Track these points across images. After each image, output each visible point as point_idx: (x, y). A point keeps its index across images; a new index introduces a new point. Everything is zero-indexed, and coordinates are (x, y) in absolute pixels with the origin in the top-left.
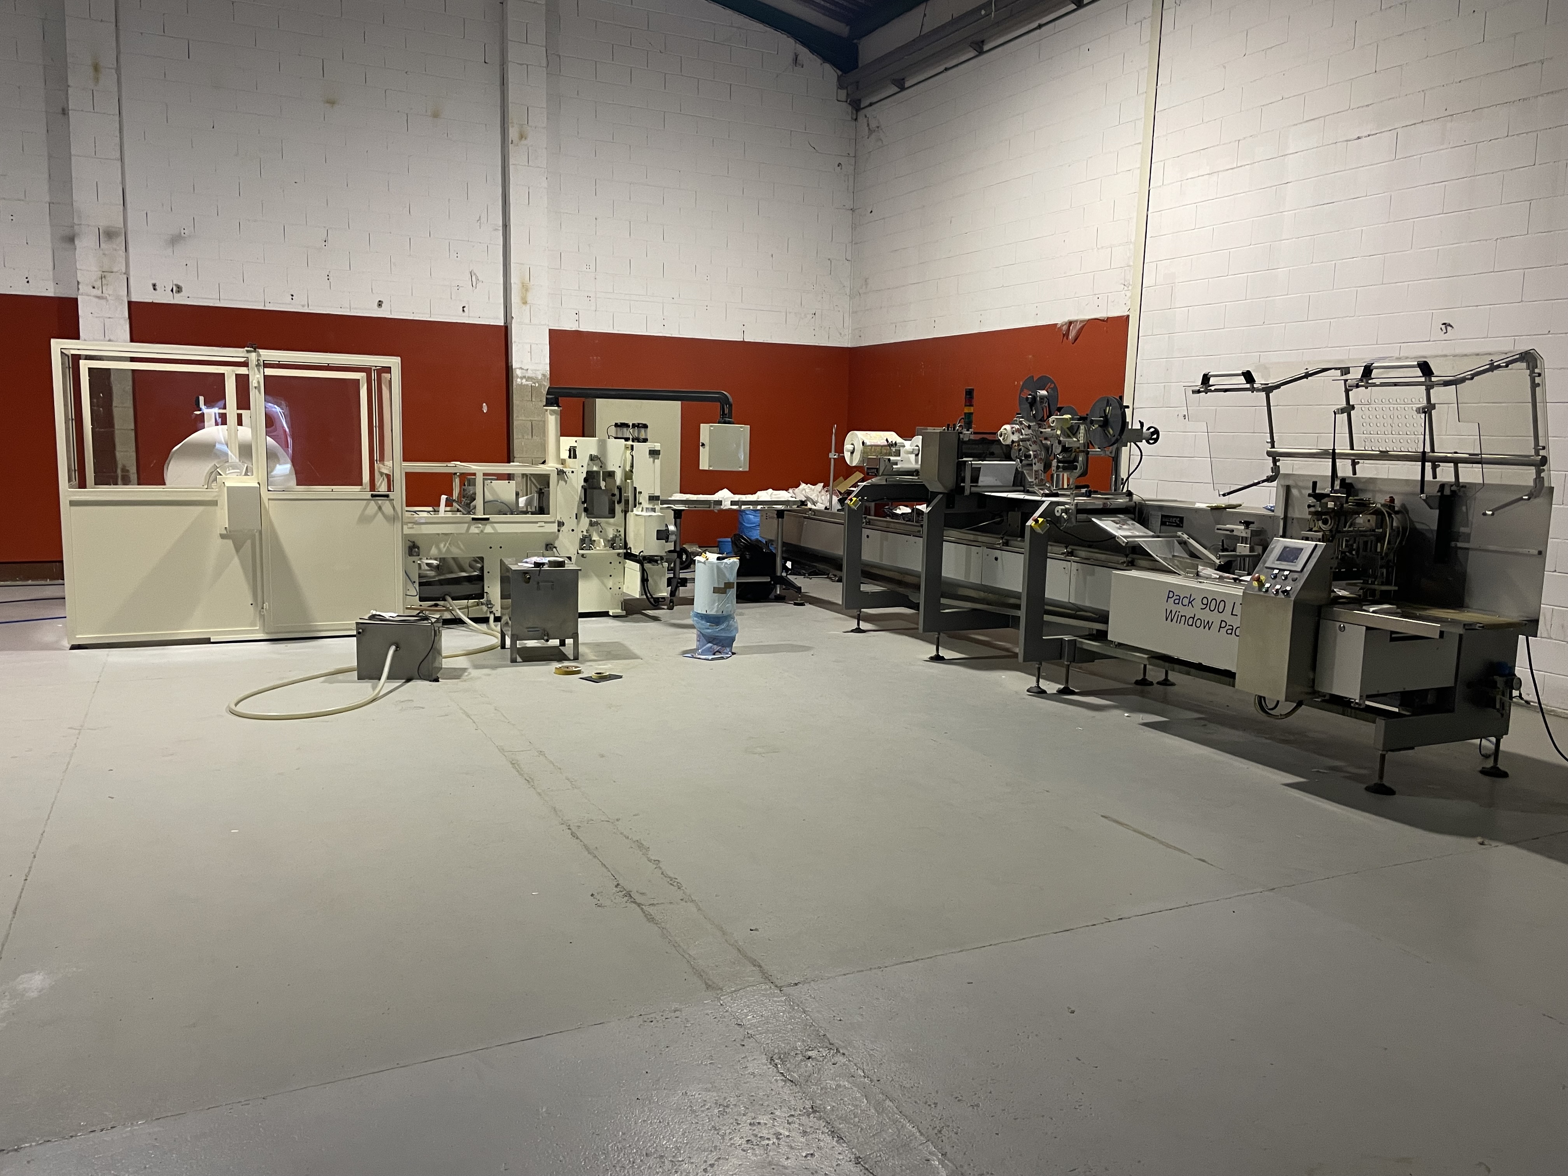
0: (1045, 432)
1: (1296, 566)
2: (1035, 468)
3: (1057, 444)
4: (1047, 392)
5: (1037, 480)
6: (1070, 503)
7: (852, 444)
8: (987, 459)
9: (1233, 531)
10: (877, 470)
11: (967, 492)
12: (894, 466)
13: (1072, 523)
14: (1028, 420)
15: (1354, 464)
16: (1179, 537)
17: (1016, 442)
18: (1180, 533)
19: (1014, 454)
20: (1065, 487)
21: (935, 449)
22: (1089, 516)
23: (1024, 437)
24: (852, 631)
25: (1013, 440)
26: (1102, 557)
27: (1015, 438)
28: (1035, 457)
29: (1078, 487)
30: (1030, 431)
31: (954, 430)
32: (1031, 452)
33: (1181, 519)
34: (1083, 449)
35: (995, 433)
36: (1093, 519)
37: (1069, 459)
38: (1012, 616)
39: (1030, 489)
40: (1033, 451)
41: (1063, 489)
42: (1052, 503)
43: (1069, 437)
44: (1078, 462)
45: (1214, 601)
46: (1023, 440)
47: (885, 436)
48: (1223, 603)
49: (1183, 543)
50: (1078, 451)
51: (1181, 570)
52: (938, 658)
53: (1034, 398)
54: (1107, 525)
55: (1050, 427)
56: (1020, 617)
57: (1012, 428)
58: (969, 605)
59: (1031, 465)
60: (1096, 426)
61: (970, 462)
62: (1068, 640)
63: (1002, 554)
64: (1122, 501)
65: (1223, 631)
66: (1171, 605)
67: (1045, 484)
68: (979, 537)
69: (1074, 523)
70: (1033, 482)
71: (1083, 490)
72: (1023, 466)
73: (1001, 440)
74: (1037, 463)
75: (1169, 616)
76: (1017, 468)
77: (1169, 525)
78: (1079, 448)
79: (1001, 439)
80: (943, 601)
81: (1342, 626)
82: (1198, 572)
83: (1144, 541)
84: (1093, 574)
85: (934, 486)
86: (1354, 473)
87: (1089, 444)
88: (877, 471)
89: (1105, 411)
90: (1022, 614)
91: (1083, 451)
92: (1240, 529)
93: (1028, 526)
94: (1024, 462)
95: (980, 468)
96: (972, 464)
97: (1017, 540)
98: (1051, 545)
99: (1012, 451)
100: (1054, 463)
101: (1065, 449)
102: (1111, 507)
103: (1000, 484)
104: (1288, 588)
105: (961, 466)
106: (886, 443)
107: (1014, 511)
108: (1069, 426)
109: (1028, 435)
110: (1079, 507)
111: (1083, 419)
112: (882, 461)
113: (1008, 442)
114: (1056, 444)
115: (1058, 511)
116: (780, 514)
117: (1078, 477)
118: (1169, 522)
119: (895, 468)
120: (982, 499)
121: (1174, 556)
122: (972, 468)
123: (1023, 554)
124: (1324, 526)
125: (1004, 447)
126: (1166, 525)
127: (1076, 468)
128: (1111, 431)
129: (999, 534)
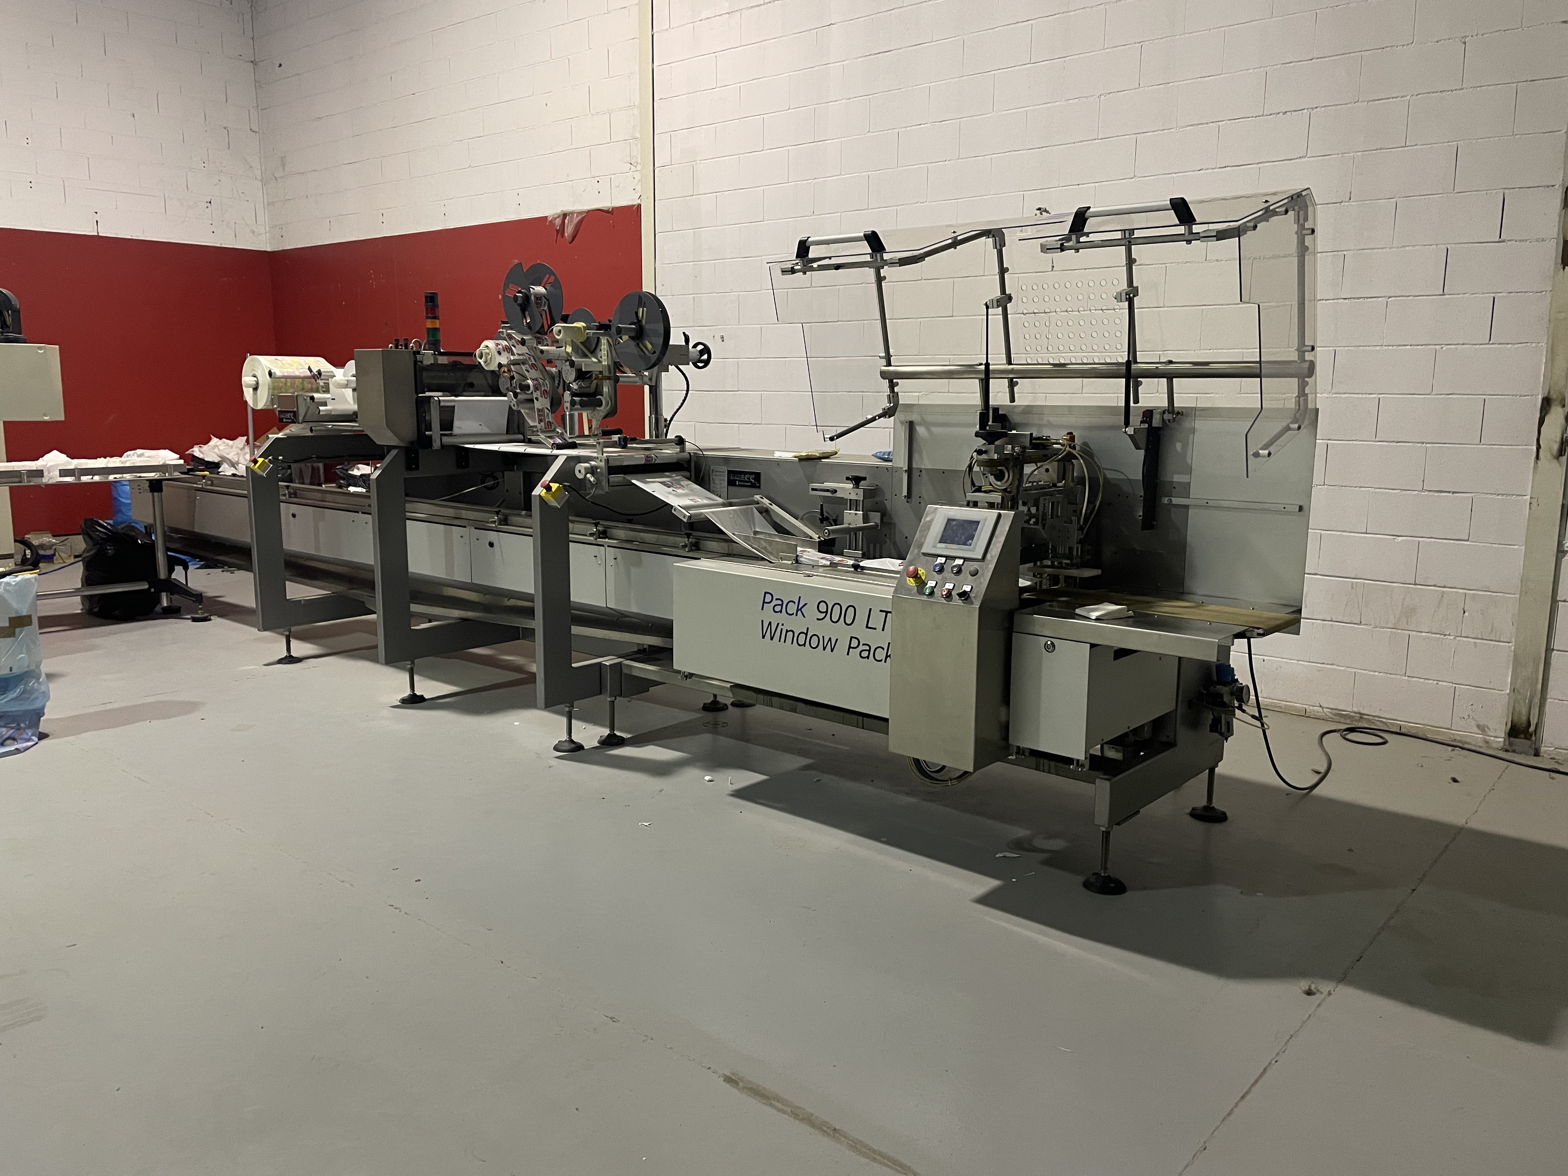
0: (547, 351)
1: (973, 551)
2: (537, 405)
3: (569, 367)
4: (546, 289)
5: (542, 424)
6: (598, 458)
7: (255, 376)
8: (465, 394)
9: (836, 491)
10: (295, 414)
11: (436, 445)
12: (321, 408)
13: (602, 489)
14: (520, 332)
15: (1012, 385)
16: (758, 503)
17: (505, 366)
18: (757, 497)
19: (503, 384)
20: (586, 433)
21: (377, 379)
22: (628, 477)
23: (516, 357)
24: (280, 661)
25: (500, 363)
26: (649, 537)
27: (504, 360)
28: (536, 388)
29: (607, 433)
30: (524, 350)
31: (406, 347)
32: (529, 381)
33: (757, 476)
34: (607, 375)
35: (471, 354)
36: (634, 481)
37: (587, 391)
38: (522, 628)
39: (533, 438)
40: (533, 380)
41: (582, 435)
42: (569, 458)
43: (585, 356)
44: (602, 395)
45: (837, 607)
46: (515, 363)
47: (306, 364)
48: (851, 609)
49: (765, 512)
50: (601, 377)
51: (771, 554)
52: (414, 701)
53: (527, 297)
54: (655, 487)
55: (555, 342)
56: (534, 629)
57: (497, 345)
58: (456, 613)
59: (531, 401)
60: (625, 338)
61: (436, 398)
62: (610, 665)
63: (498, 535)
64: (669, 452)
65: (855, 653)
66: (769, 615)
67: (554, 430)
68: (463, 512)
69: (607, 490)
70: (536, 427)
71: (615, 438)
72: (519, 403)
73: (482, 363)
74: (540, 399)
75: (769, 631)
76: (510, 407)
77: (739, 485)
78: (601, 372)
79: (482, 361)
80: (415, 608)
81: (1049, 643)
82: (797, 556)
83: (712, 512)
84: (639, 564)
85: (384, 437)
86: (1012, 400)
87: (617, 366)
88: (295, 416)
89: (637, 313)
90: (537, 624)
91: (609, 378)
92: (846, 489)
93: (535, 496)
94: (519, 396)
95: (454, 407)
96: (439, 401)
97: (520, 515)
98: (573, 522)
99: (501, 380)
100: (567, 395)
101: (581, 375)
102: (656, 462)
103: (486, 430)
104: (967, 588)
105: (423, 405)
106: (308, 373)
107: (513, 470)
108: (583, 339)
109: (522, 355)
110: (612, 464)
111: (605, 327)
112: (300, 401)
113: (494, 367)
114: (566, 367)
115: (580, 471)
116: (155, 486)
117: (604, 418)
118: (739, 481)
119: (323, 411)
120: (463, 455)
121: (756, 533)
122: (441, 407)
123: (531, 536)
124: (999, 483)
125: (489, 376)
126: (735, 485)
127: (600, 404)
128: (649, 346)
129: (492, 505)
